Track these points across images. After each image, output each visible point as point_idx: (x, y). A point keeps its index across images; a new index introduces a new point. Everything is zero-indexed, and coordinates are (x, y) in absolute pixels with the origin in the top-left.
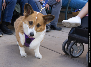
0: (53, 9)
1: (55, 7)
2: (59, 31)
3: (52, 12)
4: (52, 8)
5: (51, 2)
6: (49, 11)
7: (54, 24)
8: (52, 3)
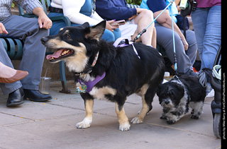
0: (27, 47)
1: (31, 41)
2: (44, 104)
3: (26, 54)
4: (23, 44)
5: (21, 29)
6: (16, 52)
7: (31, 84)
8: (23, 31)
